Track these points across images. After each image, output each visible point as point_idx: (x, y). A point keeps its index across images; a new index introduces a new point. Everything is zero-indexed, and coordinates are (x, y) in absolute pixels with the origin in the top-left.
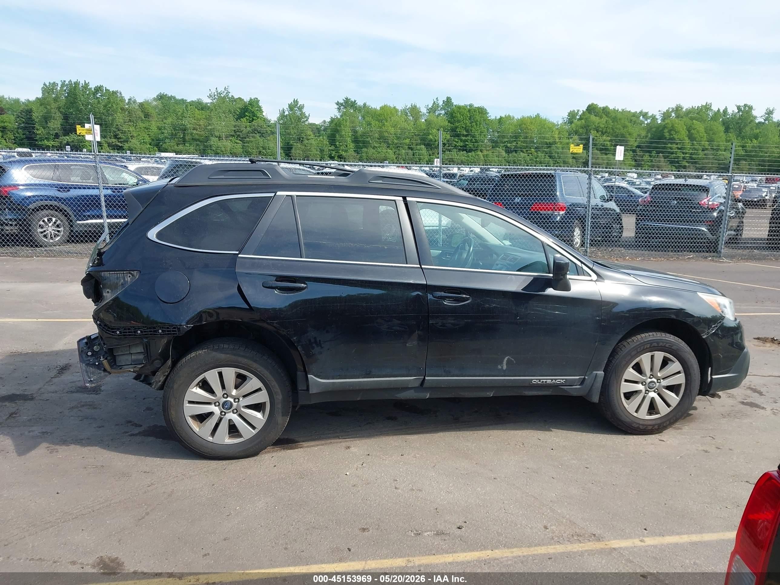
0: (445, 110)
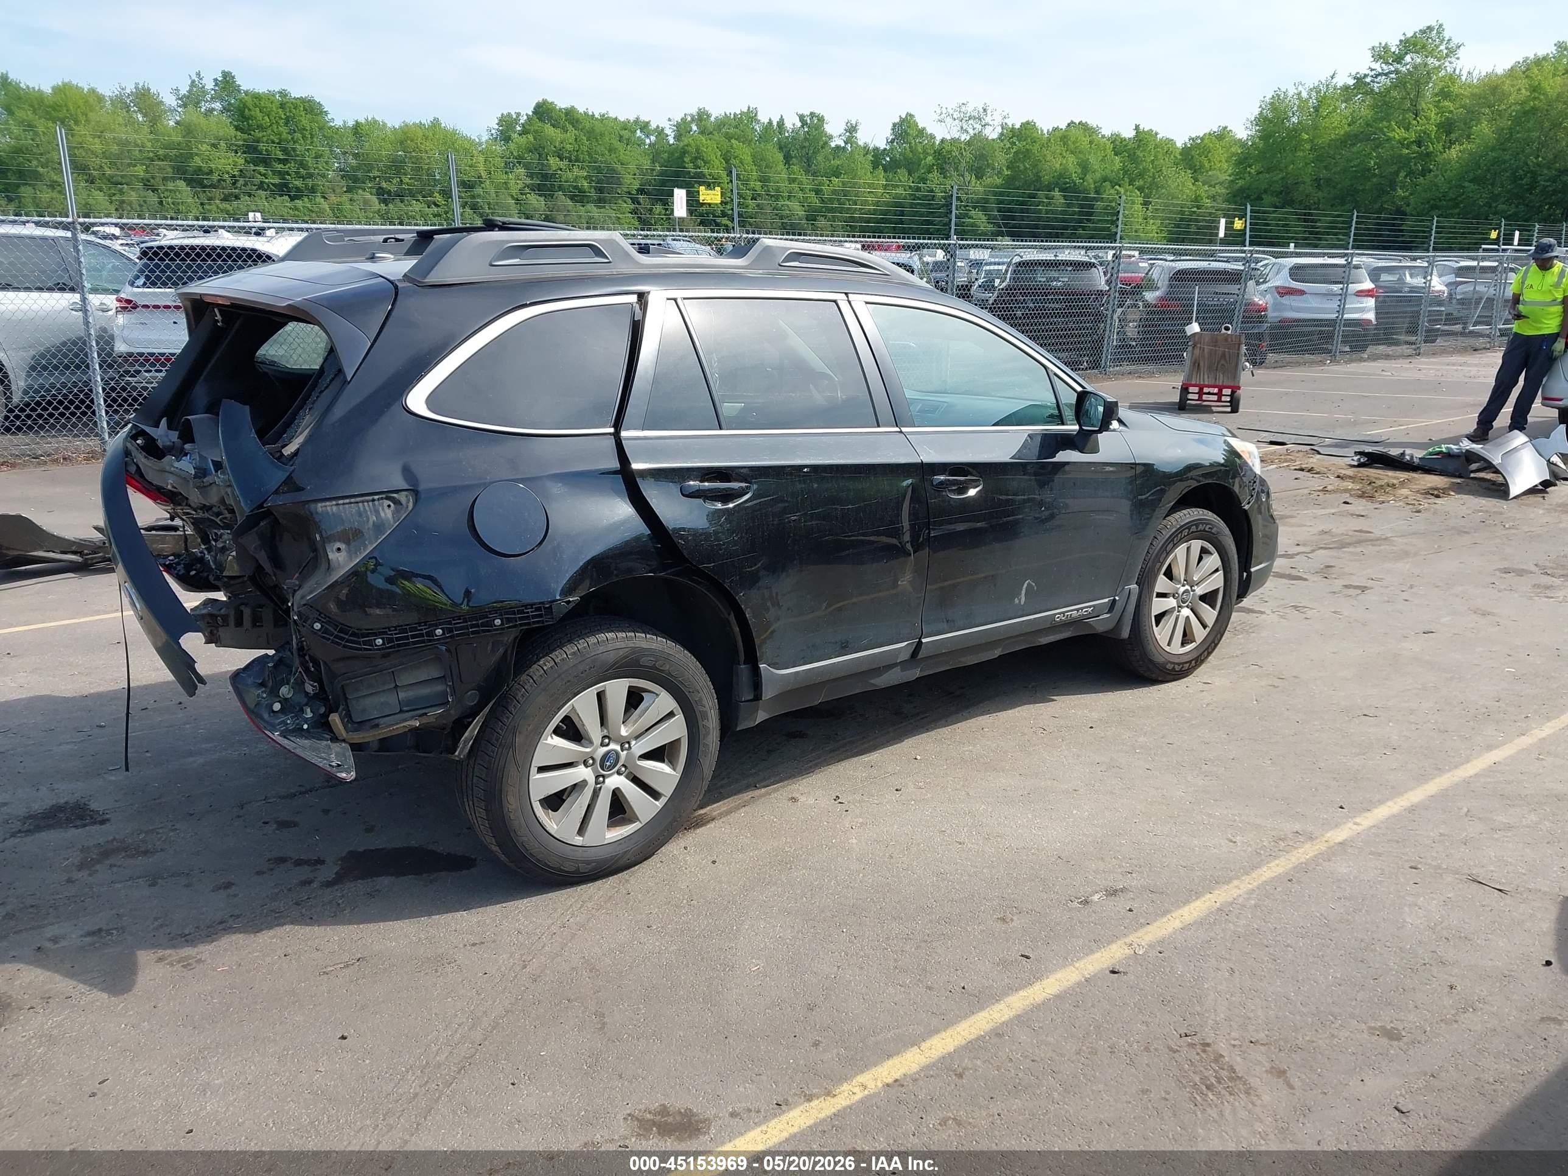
0: (222, 100)
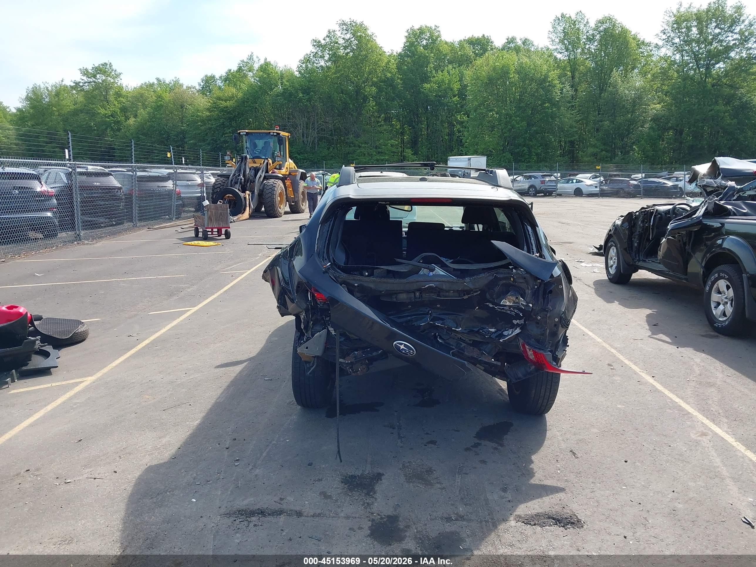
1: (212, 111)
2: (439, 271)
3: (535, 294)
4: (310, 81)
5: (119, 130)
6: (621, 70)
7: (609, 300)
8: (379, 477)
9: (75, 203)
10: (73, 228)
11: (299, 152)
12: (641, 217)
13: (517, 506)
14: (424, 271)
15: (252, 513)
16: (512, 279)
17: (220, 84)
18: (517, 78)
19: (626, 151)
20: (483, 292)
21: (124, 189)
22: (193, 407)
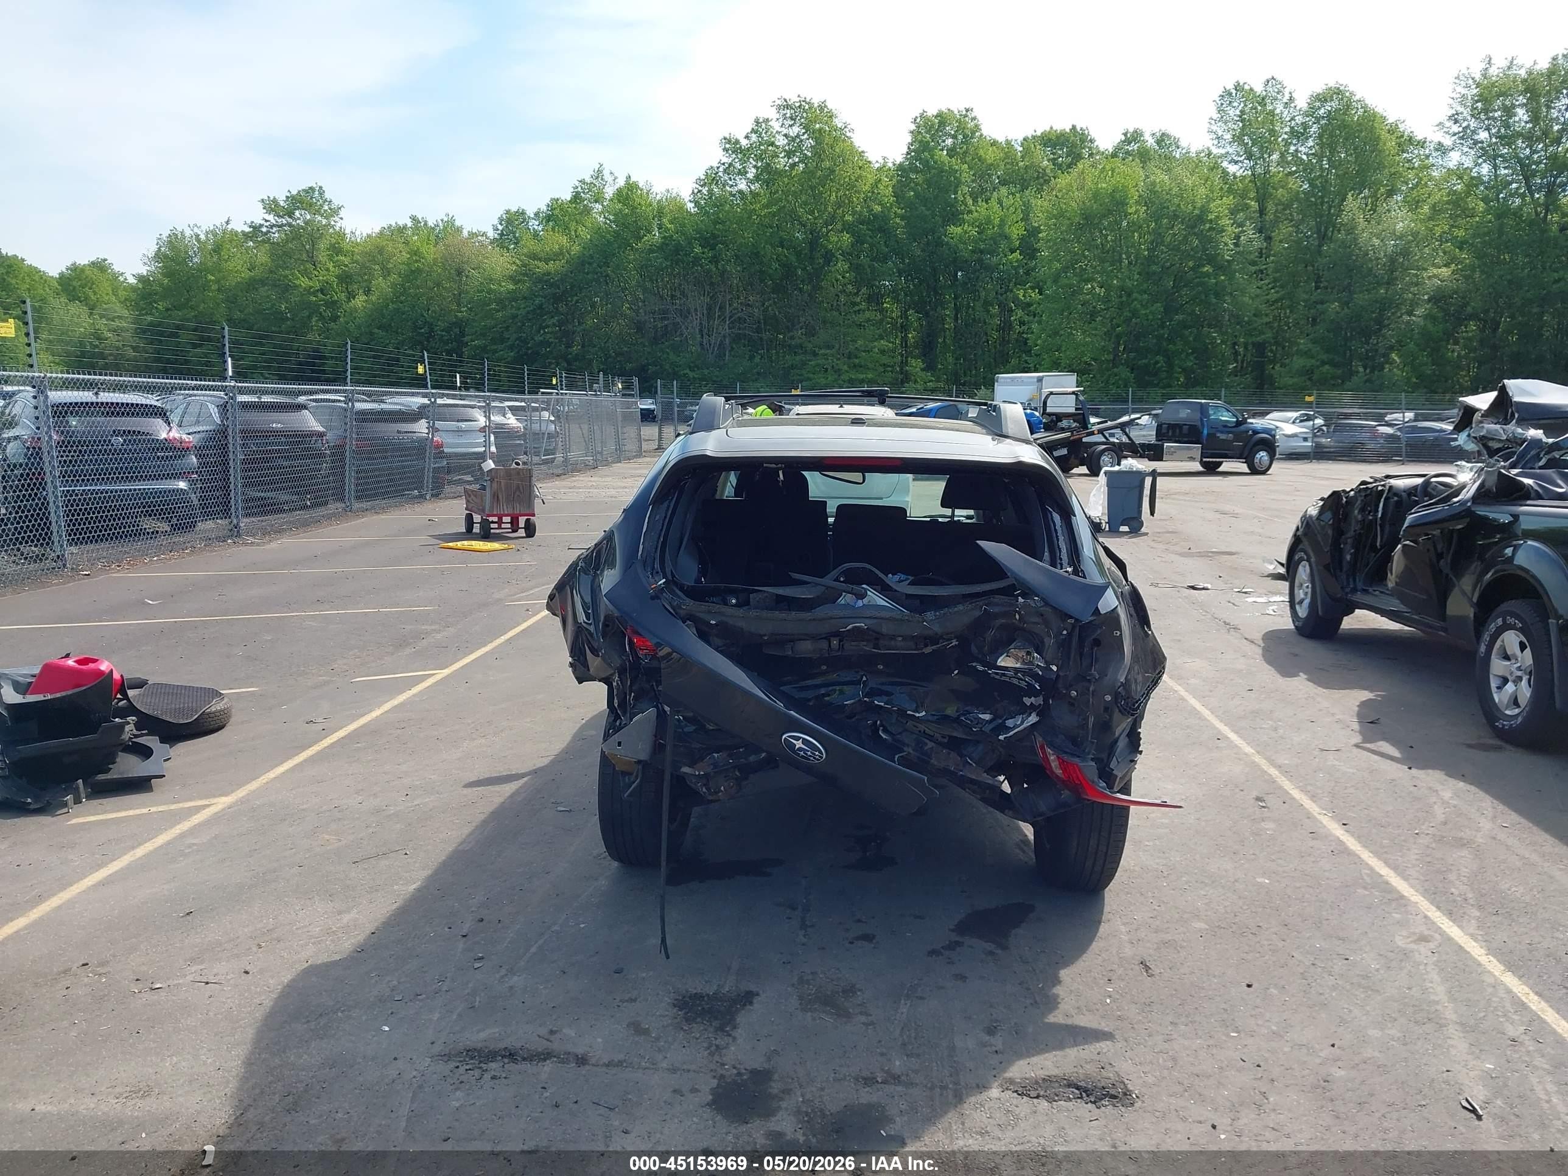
1: (519, 281)
2: (875, 598)
3: (1064, 645)
4: (716, 222)
5: (335, 319)
6: (1365, 197)
7: (1287, 672)
8: (748, 998)
9: (231, 463)
10: (226, 513)
11: (692, 365)
12: (1359, 502)
13: (1010, 1063)
14: (846, 599)
15: (492, 1055)
16: (1017, 617)
17: (536, 227)
18: (1142, 215)
19: (1375, 363)
20: (964, 641)
21: (329, 436)
22: (411, 858)
